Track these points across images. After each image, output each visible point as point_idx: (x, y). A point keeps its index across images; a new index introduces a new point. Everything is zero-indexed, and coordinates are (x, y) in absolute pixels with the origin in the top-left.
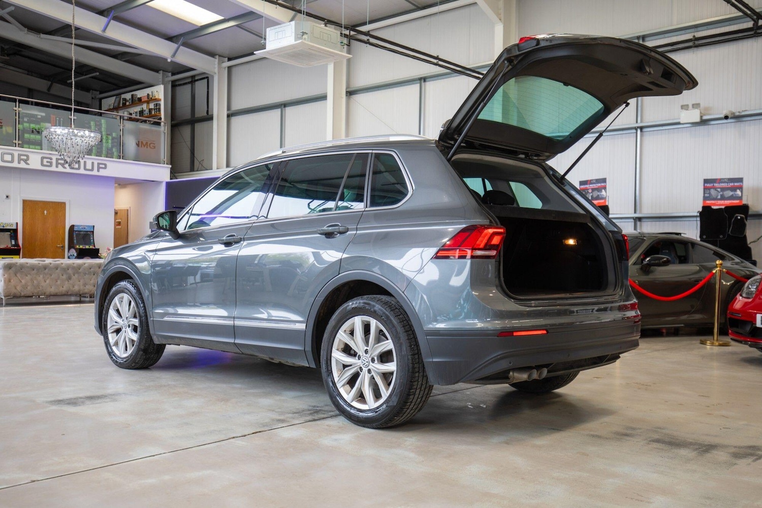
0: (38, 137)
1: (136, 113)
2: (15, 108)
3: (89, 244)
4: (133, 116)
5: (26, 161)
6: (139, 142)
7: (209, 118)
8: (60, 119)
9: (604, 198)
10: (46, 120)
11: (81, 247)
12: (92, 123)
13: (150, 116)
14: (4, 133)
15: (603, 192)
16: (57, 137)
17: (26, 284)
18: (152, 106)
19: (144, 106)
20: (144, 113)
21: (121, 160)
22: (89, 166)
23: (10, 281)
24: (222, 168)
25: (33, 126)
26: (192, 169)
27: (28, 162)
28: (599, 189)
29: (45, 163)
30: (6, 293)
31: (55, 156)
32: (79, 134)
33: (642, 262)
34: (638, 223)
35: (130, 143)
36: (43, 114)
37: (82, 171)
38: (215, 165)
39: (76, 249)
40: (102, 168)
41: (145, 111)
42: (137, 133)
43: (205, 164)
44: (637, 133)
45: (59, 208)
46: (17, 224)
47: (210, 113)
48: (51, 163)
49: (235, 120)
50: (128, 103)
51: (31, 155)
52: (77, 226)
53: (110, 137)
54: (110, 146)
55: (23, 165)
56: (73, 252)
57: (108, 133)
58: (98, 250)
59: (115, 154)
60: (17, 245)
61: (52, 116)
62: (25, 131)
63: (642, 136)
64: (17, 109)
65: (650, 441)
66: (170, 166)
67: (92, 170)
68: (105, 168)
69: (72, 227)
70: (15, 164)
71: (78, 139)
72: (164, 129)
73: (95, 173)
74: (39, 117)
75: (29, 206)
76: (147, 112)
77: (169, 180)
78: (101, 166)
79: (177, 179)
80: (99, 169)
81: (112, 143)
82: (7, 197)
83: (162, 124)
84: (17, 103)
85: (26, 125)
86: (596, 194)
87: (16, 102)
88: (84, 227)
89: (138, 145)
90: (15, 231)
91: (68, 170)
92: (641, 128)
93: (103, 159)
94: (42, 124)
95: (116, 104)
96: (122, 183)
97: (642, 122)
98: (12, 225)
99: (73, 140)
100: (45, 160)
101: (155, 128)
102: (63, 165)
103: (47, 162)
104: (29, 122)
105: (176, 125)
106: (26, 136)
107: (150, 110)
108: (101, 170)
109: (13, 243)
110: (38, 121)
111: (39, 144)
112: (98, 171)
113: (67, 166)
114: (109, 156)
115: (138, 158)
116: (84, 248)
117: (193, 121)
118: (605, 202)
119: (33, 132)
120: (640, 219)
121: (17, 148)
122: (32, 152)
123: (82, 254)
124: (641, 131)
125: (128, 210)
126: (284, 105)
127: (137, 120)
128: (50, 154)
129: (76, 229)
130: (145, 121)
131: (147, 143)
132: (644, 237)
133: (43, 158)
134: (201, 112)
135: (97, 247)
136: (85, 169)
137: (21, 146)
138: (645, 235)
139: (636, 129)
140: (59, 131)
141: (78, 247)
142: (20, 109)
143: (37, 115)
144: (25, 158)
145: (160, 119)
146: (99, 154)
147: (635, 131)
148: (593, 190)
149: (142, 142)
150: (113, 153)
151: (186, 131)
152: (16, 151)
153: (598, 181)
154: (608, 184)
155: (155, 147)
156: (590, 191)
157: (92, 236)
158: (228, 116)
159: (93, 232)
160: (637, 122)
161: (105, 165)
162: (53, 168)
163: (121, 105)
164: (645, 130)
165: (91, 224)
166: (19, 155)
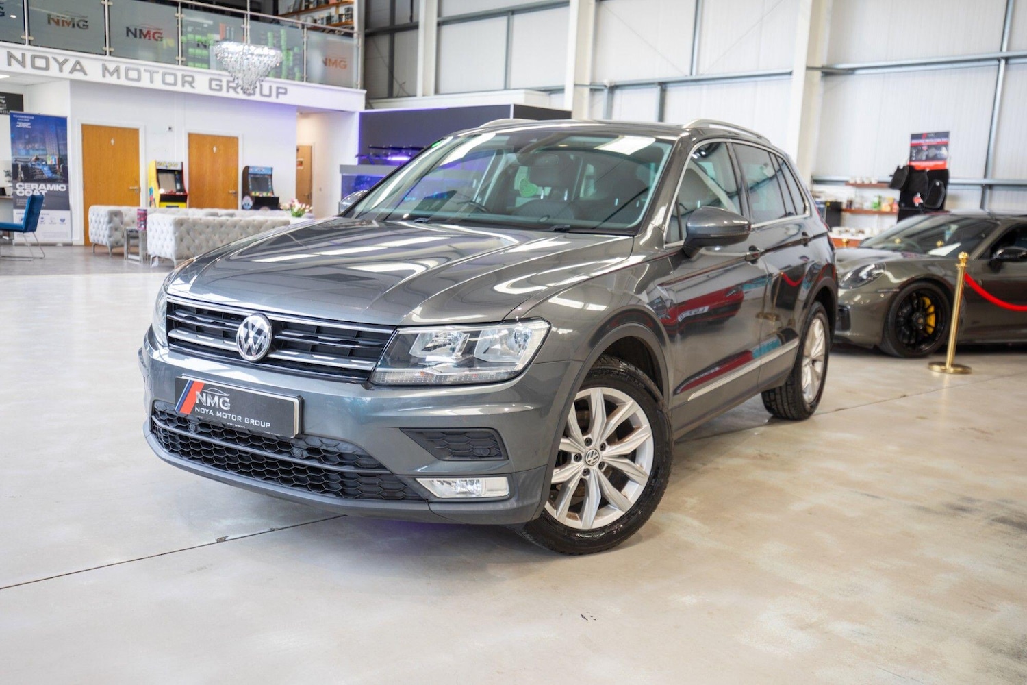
0: (204, 52)
1: (322, 19)
2: (176, 15)
3: (267, 191)
4: (319, 24)
5: (191, 83)
6: (326, 59)
7: (413, 26)
8: (230, 28)
9: (944, 159)
10: (214, 29)
11: (258, 194)
12: (270, 34)
13: (340, 24)
14: (165, 46)
15: (943, 151)
16: (230, 55)
17: (200, 244)
18: (342, 10)
19: (333, 11)
20: (333, 19)
21: (304, 83)
22: (266, 91)
23: (182, 240)
24: (429, 95)
25: (198, 37)
26: (391, 95)
27: (193, 85)
28: (938, 147)
29: (214, 86)
30: (177, 256)
31: (225, 78)
32: (256, 53)
33: (991, 256)
34: (988, 192)
35: (316, 62)
36: (211, 22)
37: (257, 97)
38: (420, 91)
39: (252, 197)
40: (282, 93)
41: (333, 17)
42: (324, 47)
43: (407, 88)
44: (999, 66)
45: (230, 143)
46: (182, 164)
47: (414, 20)
48: (221, 86)
49: (446, 29)
50: (311, 6)
51: (197, 77)
52: (253, 167)
53: (291, 53)
54: (291, 64)
55: (187, 89)
56: (248, 201)
57: (290, 47)
58: (277, 199)
59: (298, 75)
60: (182, 189)
61: (221, 24)
62: (188, 44)
63: (1006, 70)
64: (179, 15)
65: (993, 520)
66: (365, 92)
67: (270, 96)
68: (286, 93)
69: (246, 169)
70: (179, 88)
71: (256, 58)
72: (357, 41)
73: (273, 99)
74: (206, 26)
75: (196, 141)
76: (335, 20)
77: (363, 110)
78: (281, 91)
79: (372, 108)
80: (278, 94)
81: (294, 60)
82: (170, 129)
83: (355, 35)
84: (179, 8)
85: (190, 36)
86: (932, 152)
87: (178, 6)
88: (261, 169)
89: (325, 63)
90: (180, 172)
91: (241, 96)
92: (1007, 59)
93: (282, 82)
94: (209, 35)
95: (297, 7)
96: (305, 112)
97: (1008, 49)
98: (176, 165)
99: (250, 59)
100: (214, 83)
101: (346, 41)
102: (235, 89)
103: (217, 85)
104: (195, 32)
105: (370, 34)
106: (191, 50)
107: (340, 16)
108: (280, 96)
109: (178, 187)
110: (204, 31)
111: (205, 61)
112: (277, 97)
113: (239, 90)
114: (290, 77)
115: (325, 81)
116: (261, 196)
117: (393, 30)
118: (944, 165)
119: (198, 45)
120: (990, 186)
121: (180, 67)
122: (199, 72)
123: (259, 203)
124: (1006, 63)
125: (311, 147)
126: (512, 12)
127: (323, 30)
128: (220, 75)
129: (251, 171)
130: (332, 31)
131: (336, 61)
132: (996, 220)
133: (211, 80)
134: (402, 18)
135: (276, 195)
136: (261, 94)
137: (185, 63)
138: (997, 217)
139: (999, 60)
140: (232, 49)
141: (253, 194)
142: (183, 16)
143: (203, 24)
144: (190, 79)
145: (352, 28)
146: (278, 75)
147: (996, 62)
148: (930, 147)
149: (330, 60)
150: (294, 74)
151: (383, 43)
152: (180, 70)
153: (938, 135)
154: (952, 140)
155: (345, 67)
156: (925, 148)
157: (270, 180)
158: (439, 24)
159: (271, 175)
160: (1001, 50)
161: (286, 89)
162: (224, 94)
163: (303, 8)
164: (1011, 61)
165: (269, 165)
166: (184, 76)
